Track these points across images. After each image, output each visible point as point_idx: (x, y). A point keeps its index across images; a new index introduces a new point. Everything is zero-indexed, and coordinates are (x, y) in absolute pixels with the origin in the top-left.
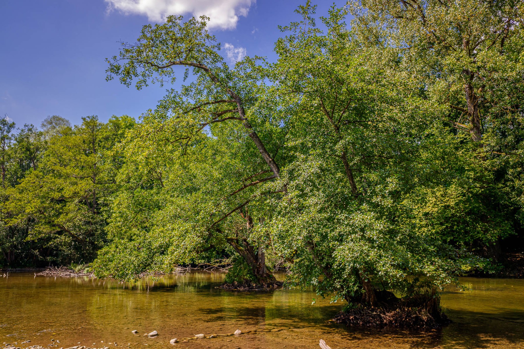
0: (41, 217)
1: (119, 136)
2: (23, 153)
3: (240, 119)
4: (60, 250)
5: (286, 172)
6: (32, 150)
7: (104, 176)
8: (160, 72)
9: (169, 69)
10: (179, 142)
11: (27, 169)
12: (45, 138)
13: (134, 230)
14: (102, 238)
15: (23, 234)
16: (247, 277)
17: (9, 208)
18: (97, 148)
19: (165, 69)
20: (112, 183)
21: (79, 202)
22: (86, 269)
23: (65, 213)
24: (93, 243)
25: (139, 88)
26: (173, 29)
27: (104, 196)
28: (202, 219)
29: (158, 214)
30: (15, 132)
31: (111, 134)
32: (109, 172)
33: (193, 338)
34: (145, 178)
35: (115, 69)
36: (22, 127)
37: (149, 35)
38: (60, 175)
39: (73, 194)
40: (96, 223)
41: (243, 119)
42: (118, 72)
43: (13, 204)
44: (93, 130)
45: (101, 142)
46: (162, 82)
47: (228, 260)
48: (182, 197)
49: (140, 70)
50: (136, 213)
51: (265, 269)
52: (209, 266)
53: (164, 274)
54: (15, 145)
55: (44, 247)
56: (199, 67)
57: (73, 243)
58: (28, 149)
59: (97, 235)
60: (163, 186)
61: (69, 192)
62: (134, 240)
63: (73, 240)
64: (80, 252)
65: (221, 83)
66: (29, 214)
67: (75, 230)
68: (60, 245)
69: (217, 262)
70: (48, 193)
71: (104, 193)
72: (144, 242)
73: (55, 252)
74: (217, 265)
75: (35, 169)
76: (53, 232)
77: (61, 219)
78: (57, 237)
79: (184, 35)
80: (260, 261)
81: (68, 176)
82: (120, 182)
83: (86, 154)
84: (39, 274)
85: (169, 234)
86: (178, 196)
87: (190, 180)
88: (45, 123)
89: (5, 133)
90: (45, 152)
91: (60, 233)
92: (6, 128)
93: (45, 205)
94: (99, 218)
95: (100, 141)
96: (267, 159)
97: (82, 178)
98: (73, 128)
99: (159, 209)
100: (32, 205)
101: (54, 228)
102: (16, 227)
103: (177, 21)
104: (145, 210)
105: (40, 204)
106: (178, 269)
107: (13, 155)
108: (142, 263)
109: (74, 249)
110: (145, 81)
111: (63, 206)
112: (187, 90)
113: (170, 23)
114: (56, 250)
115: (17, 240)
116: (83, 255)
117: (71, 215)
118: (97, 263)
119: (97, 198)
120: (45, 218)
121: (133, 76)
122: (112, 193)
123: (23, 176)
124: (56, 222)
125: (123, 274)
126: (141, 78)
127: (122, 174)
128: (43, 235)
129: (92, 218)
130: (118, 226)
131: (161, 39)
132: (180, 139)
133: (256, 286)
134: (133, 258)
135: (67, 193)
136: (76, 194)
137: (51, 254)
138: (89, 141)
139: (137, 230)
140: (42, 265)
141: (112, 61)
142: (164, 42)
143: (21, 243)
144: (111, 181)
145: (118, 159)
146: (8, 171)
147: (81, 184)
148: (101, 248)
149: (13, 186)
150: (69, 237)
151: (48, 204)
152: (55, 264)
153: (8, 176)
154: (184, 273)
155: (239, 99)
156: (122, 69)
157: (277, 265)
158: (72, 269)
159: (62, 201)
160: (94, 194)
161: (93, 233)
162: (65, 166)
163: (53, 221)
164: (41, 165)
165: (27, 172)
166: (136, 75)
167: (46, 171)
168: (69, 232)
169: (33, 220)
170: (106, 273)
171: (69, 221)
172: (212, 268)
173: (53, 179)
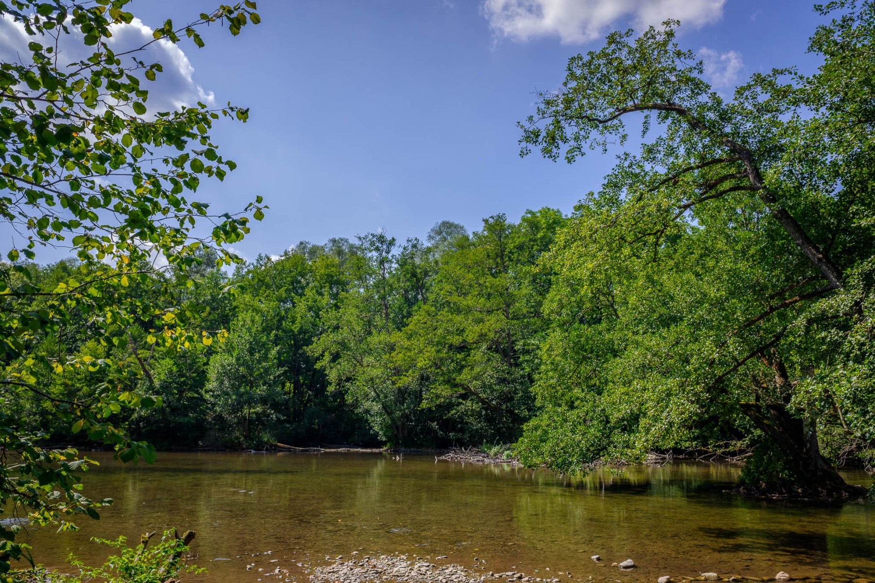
0: (438, 373)
1: (539, 241)
2: (408, 280)
3: (753, 189)
4: (467, 423)
5: (856, 277)
6: (419, 276)
7: (521, 306)
8: (600, 128)
9: (615, 121)
10: (642, 241)
11: (414, 304)
12: (434, 255)
13: (577, 392)
14: (524, 404)
15: (416, 398)
16: (785, 474)
17: (396, 361)
18: (507, 263)
19: (609, 123)
20: (534, 317)
21: (488, 349)
22: (506, 452)
23: (469, 366)
24: (511, 412)
25: (570, 160)
26: (617, 54)
27: (524, 338)
28: (695, 370)
29: (615, 364)
30: (396, 251)
31: (527, 240)
32: (527, 301)
33: (698, 578)
34: (588, 305)
35: (532, 137)
36: (405, 244)
37: (578, 72)
38: (458, 309)
39: (479, 336)
40: (514, 381)
41: (759, 188)
42: (537, 141)
43: (401, 355)
44: (501, 237)
45: (513, 253)
46: (604, 144)
47: (741, 442)
48: (653, 333)
49: (570, 130)
50: (578, 363)
51: (820, 462)
52: (706, 452)
53: (628, 465)
54: (396, 269)
55: (444, 418)
56: (667, 109)
57: (484, 413)
58: (414, 275)
59: (517, 400)
60: (618, 317)
61: (473, 335)
62: (577, 408)
63: (483, 408)
64: (495, 426)
65: (710, 129)
66: (421, 369)
67: (485, 392)
68: (466, 415)
69: (720, 447)
70: (444, 338)
71: (522, 332)
72: (594, 411)
73: (459, 426)
74: (719, 451)
75: (425, 303)
76: (455, 395)
77: (464, 376)
78: (461, 403)
79: (637, 60)
80: (808, 445)
81: (469, 310)
82: (549, 315)
83: (492, 275)
84: (441, 458)
85: (638, 397)
86: (644, 333)
87: (665, 304)
88: (432, 235)
89: (384, 254)
90: (436, 277)
91: (464, 397)
92: (385, 247)
93: (441, 355)
94: (518, 373)
95: (510, 252)
96: (814, 255)
97: (489, 312)
98: (471, 236)
99: (615, 356)
100: (425, 356)
101: (456, 389)
102: (406, 389)
103: (623, 40)
104: (591, 358)
105: (435, 353)
106: (652, 456)
107: (396, 285)
108: (592, 445)
109: (485, 422)
110: (579, 148)
111: (466, 357)
112: (650, 151)
113: (613, 46)
114: (462, 423)
115: (408, 408)
116: (498, 431)
117: (479, 370)
118: (522, 444)
119: (513, 342)
120: (443, 374)
121: (560, 142)
122: (535, 333)
123: (410, 315)
124: (458, 381)
125: (564, 462)
126: (572, 143)
127: (552, 301)
128: (442, 400)
129: (508, 373)
130: (551, 385)
131: (600, 74)
132: (644, 235)
133: (803, 492)
134: (578, 437)
135: (471, 336)
136: (482, 336)
137: (453, 429)
138: (496, 254)
139: (580, 391)
140: (444, 446)
141: (527, 125)
142: (605, 79)
143: (415, 412)
144: (532, 313)
145: (540, 279)
146: (391, 308)
147: (488, 321)
148: (526, 420)
149: (400, 330)
150: (477, 403)
151: (446, 353)
152: (462, 444)
153: (392, 315)
154: (662, 463)
155: (746, 154)
156: (543, 134)
157: (843, 455)
158: (485, 452)
159: (463, 348)
160: (509, 335)
161: (512, 396)
162: (465, 294)
163: (454, 380)
164: (431, 297)
165: (415, 308)
166: (565, 140)
167: (440, 305)
168: (476, 394)
169: (428, 378)
170: (537, 460)
171: (475, 378)
172: (711, 456)
173: (450, 317)
